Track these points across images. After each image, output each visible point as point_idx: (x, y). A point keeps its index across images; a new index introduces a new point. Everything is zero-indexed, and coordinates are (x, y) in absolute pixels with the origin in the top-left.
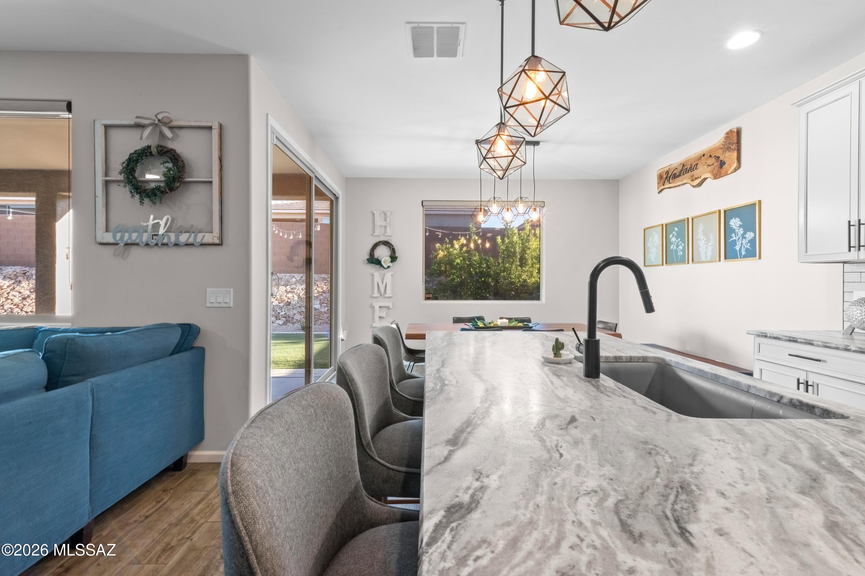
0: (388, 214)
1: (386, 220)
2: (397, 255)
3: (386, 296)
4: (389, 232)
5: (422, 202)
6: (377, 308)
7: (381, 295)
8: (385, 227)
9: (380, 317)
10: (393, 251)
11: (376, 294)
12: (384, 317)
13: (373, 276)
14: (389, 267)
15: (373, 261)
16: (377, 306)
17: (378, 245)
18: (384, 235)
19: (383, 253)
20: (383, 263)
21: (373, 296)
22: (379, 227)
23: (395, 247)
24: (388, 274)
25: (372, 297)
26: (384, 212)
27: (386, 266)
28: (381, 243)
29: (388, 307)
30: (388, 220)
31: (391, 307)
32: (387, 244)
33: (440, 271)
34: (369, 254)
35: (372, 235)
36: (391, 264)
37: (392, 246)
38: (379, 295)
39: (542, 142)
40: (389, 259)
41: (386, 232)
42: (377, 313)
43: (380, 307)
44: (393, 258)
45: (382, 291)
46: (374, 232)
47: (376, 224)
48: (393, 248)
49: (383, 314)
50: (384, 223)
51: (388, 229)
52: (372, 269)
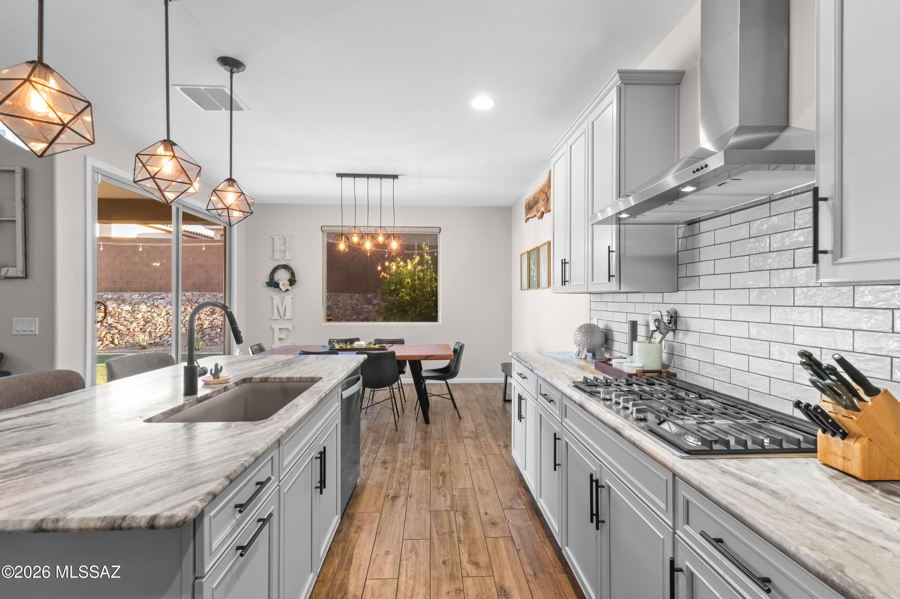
0: (287, 238)
1: (285, 245)
2: (296, 278)
3: (285, 318)
4: (288, 256)
5: (322, 226)
6: (276, 329)
7: (281, 317)
8: (285, 251)
9: (280, 339)
10: (293, 274)
11: (276, 316)
12: (284, 338)
13: (272, 298)
14: (287, 290)
15: (273, 284)
16: (276, 327)
17: (277, 269)
18: (283, 259)
19: (282, 277)
20: (281, 286)
21: (273, 318)
22: (279, 252)
23: (294, 271)
24: (288, 298)
25: (271, 319)
26: (283, 237)
27: (284, 289)
28: (280, 267)
29: (288, 329)
30: (287, 245)
31: (290, 329)
32: (286, 267)
33: (390, 290)
34: (269, 278)
35: (272, 259)
36: (289, 288)
37: (292, 270)
38: (279, 318)
39: (400, 175)
40: (288, 283)
41: (285, 257)
42: (277, 335)
43: (280, 329)
44: (292, 282)
45: (282, 314)
46: (273, 256)
47: (275, 248)
48: (292, 272)
49: (283, 336)
50: (283, 248)
51: (287, 253)
52: (271, 291)
